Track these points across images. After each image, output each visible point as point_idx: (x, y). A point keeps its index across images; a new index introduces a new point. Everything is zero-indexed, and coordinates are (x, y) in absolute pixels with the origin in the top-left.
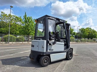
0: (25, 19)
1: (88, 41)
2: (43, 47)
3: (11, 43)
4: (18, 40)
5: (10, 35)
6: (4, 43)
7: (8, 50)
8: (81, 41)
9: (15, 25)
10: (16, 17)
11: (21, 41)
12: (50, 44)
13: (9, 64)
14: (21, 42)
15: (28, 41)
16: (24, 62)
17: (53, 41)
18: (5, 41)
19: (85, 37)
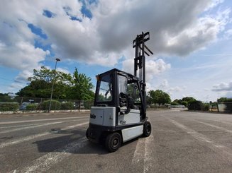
0: (76, 77)
1: (159, 107)
2: (111, 119)
3: (53, 111)
4: (64, 107)
5: (52, 100)
6: (41, 111)
7: (49, 124)
8: (152, 107)
9: (61, 85)
10: (64, 75)
11: (68, 109)
12: (122, 114)
13: (52, 151)
14: (69, 111)
15: (79, 108)
16: (79, 144)
17: (125, 108)
18: (44, 109)
19: (155, 102)
